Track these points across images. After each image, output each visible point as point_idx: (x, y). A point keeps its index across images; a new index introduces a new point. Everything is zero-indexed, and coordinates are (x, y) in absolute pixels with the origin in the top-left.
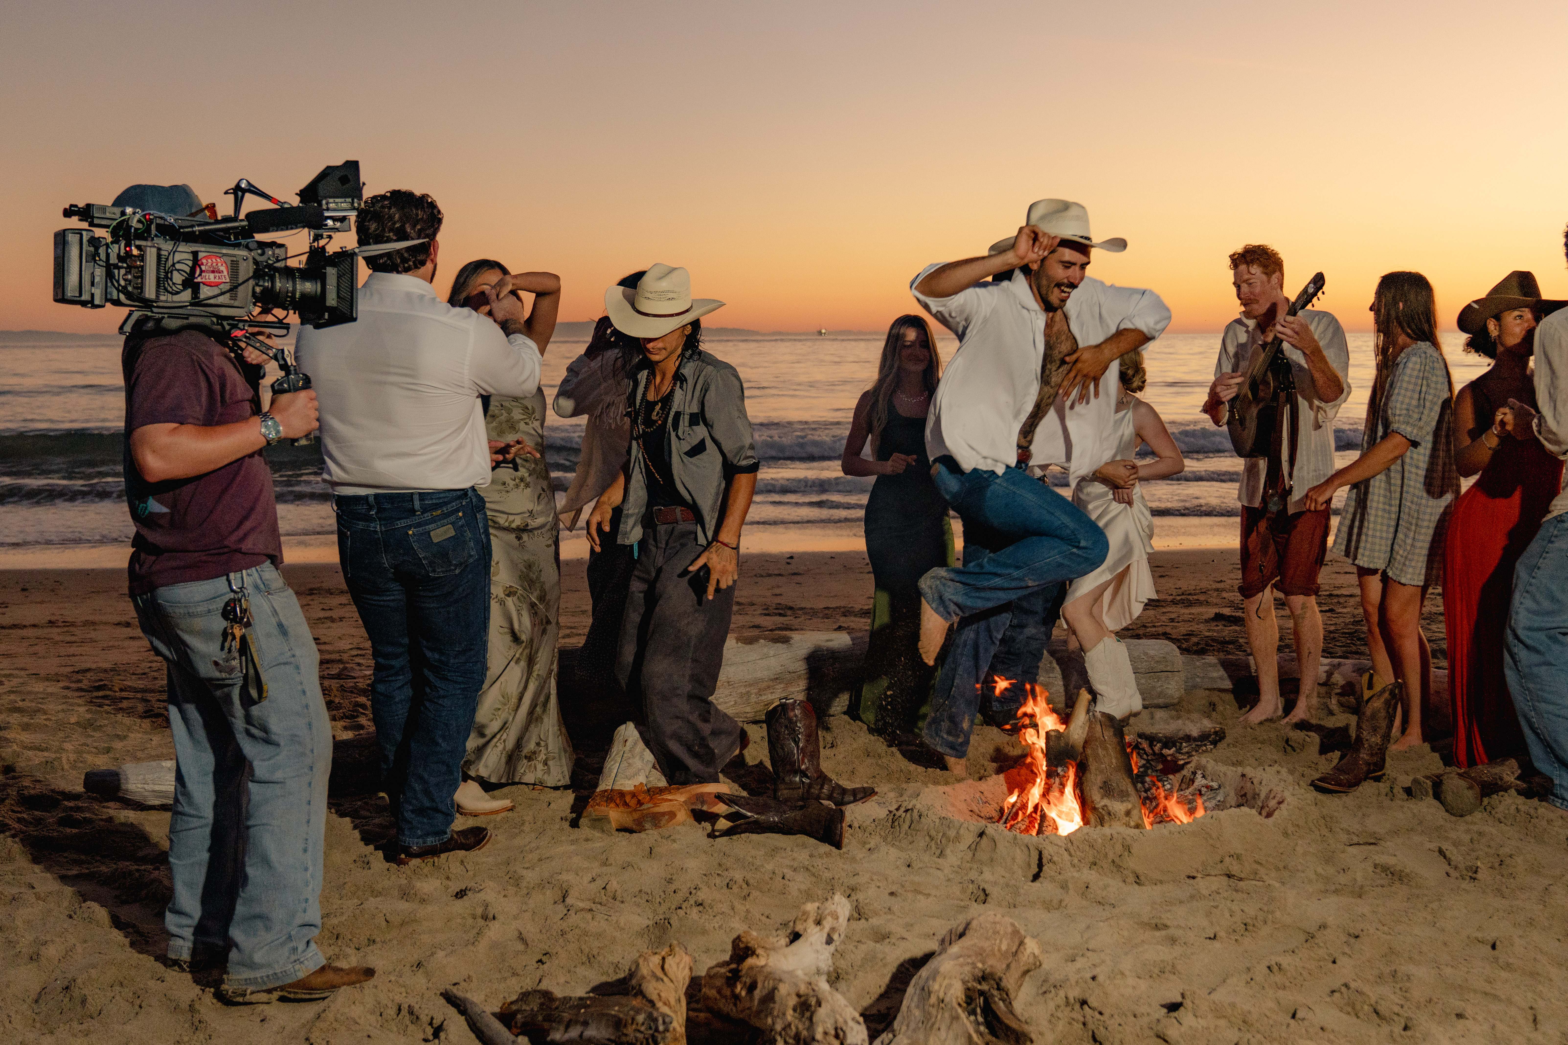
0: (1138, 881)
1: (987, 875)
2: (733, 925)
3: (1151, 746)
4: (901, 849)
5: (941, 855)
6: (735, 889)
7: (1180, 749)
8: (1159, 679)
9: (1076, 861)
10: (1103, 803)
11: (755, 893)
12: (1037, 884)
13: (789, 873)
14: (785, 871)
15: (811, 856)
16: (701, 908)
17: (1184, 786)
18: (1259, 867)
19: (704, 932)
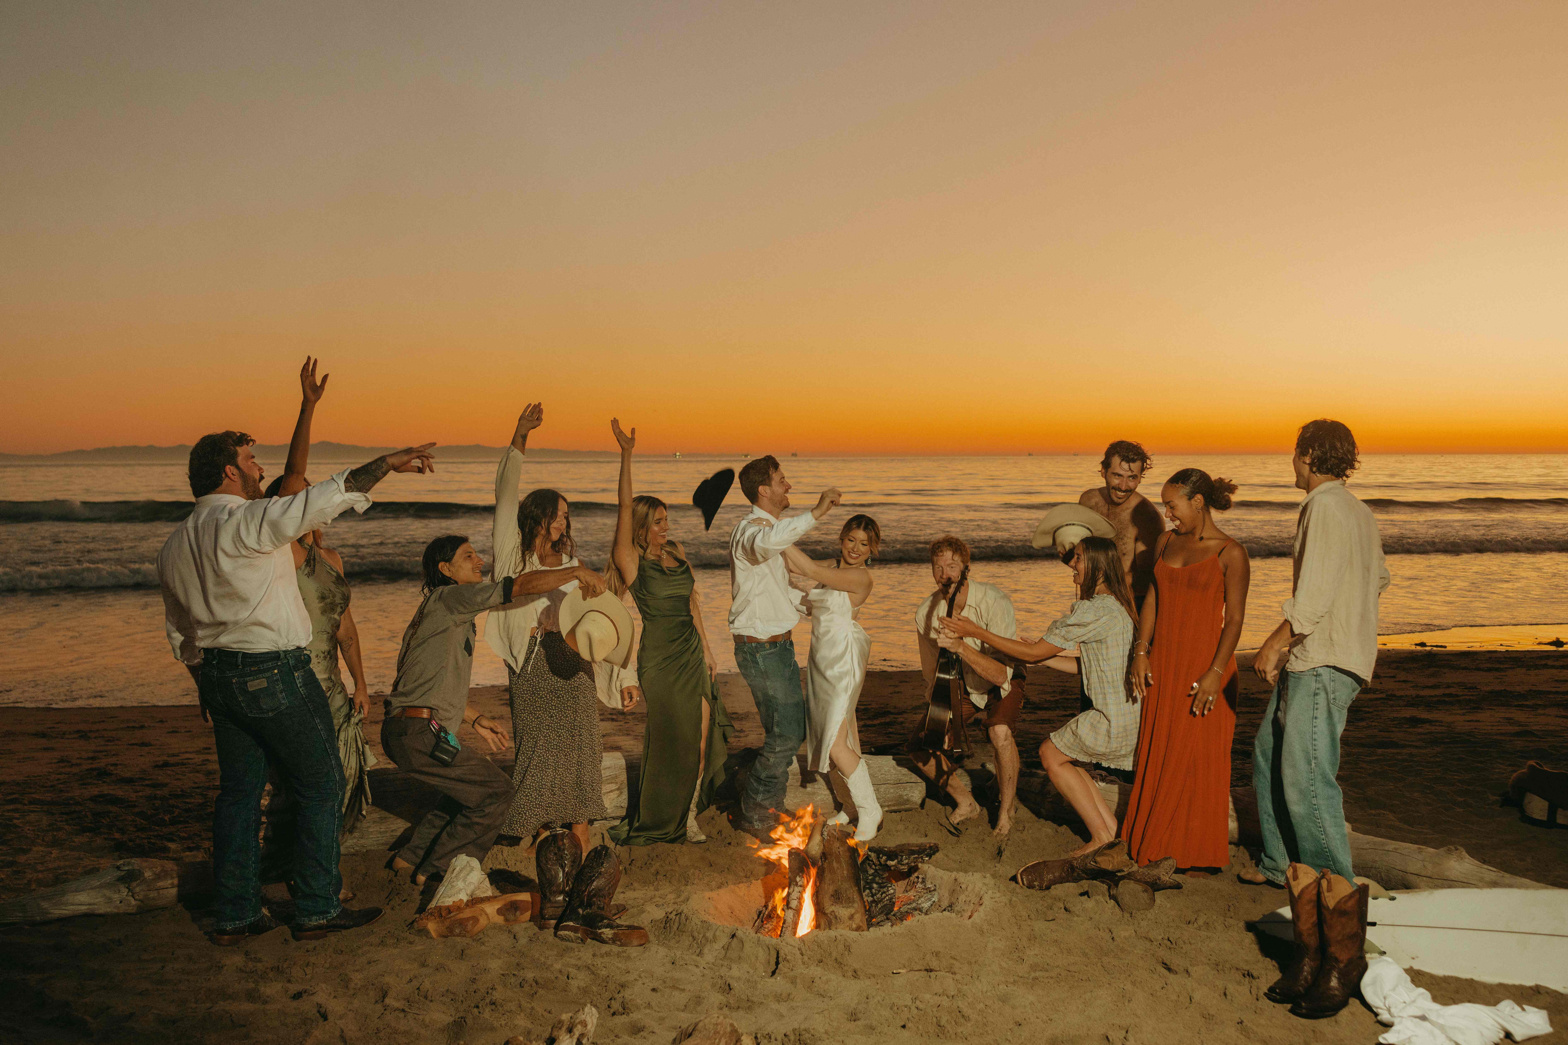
0: (856, 975)
1: (735, 972)
2: (516, 1022)
3: (878, 858)
4: (670, 948)
5: (700, 954)
6: (527, 988)
7: (901, 860)
8: (905, 789)
9: (806, 958)
10: (831, 910)
11: (541, 992)
12: (772, 980)
13: (573, 971)
14: (570, 970)
15: (594, 955)
16: (493, 1007)
17: (909, 888)
18: (955, 962)
19: (493, 1029)
